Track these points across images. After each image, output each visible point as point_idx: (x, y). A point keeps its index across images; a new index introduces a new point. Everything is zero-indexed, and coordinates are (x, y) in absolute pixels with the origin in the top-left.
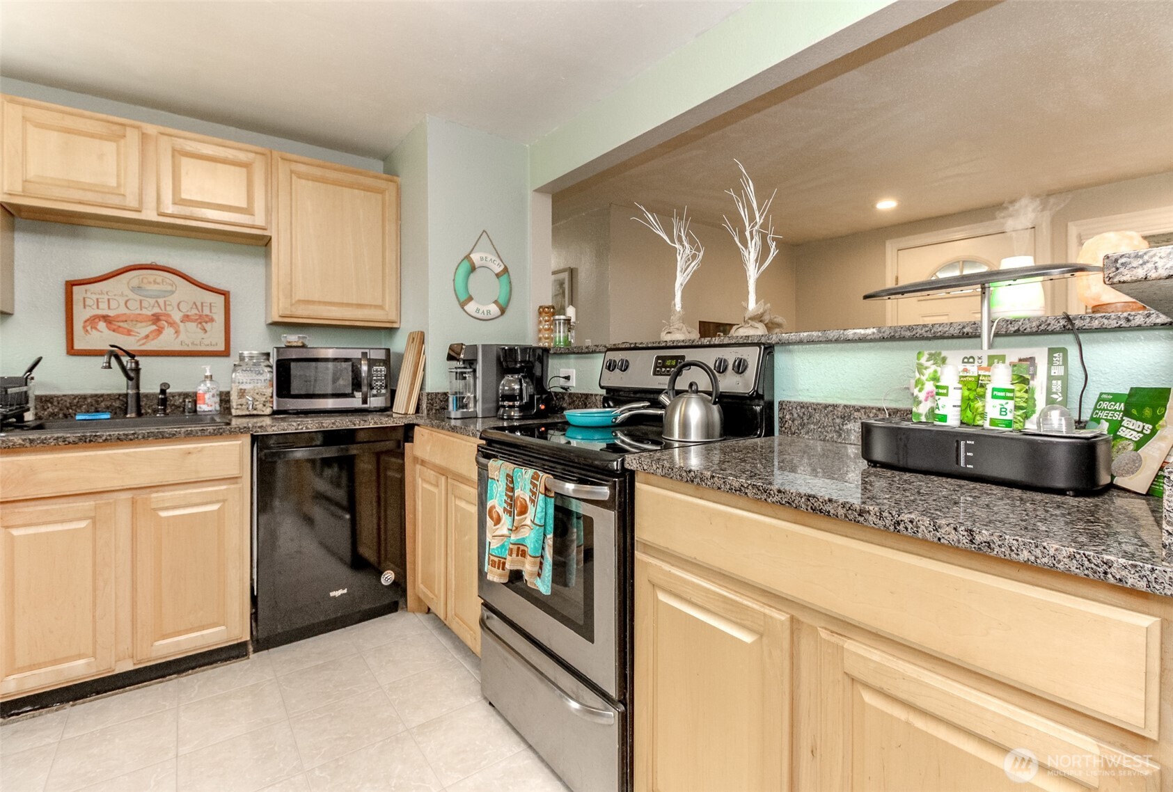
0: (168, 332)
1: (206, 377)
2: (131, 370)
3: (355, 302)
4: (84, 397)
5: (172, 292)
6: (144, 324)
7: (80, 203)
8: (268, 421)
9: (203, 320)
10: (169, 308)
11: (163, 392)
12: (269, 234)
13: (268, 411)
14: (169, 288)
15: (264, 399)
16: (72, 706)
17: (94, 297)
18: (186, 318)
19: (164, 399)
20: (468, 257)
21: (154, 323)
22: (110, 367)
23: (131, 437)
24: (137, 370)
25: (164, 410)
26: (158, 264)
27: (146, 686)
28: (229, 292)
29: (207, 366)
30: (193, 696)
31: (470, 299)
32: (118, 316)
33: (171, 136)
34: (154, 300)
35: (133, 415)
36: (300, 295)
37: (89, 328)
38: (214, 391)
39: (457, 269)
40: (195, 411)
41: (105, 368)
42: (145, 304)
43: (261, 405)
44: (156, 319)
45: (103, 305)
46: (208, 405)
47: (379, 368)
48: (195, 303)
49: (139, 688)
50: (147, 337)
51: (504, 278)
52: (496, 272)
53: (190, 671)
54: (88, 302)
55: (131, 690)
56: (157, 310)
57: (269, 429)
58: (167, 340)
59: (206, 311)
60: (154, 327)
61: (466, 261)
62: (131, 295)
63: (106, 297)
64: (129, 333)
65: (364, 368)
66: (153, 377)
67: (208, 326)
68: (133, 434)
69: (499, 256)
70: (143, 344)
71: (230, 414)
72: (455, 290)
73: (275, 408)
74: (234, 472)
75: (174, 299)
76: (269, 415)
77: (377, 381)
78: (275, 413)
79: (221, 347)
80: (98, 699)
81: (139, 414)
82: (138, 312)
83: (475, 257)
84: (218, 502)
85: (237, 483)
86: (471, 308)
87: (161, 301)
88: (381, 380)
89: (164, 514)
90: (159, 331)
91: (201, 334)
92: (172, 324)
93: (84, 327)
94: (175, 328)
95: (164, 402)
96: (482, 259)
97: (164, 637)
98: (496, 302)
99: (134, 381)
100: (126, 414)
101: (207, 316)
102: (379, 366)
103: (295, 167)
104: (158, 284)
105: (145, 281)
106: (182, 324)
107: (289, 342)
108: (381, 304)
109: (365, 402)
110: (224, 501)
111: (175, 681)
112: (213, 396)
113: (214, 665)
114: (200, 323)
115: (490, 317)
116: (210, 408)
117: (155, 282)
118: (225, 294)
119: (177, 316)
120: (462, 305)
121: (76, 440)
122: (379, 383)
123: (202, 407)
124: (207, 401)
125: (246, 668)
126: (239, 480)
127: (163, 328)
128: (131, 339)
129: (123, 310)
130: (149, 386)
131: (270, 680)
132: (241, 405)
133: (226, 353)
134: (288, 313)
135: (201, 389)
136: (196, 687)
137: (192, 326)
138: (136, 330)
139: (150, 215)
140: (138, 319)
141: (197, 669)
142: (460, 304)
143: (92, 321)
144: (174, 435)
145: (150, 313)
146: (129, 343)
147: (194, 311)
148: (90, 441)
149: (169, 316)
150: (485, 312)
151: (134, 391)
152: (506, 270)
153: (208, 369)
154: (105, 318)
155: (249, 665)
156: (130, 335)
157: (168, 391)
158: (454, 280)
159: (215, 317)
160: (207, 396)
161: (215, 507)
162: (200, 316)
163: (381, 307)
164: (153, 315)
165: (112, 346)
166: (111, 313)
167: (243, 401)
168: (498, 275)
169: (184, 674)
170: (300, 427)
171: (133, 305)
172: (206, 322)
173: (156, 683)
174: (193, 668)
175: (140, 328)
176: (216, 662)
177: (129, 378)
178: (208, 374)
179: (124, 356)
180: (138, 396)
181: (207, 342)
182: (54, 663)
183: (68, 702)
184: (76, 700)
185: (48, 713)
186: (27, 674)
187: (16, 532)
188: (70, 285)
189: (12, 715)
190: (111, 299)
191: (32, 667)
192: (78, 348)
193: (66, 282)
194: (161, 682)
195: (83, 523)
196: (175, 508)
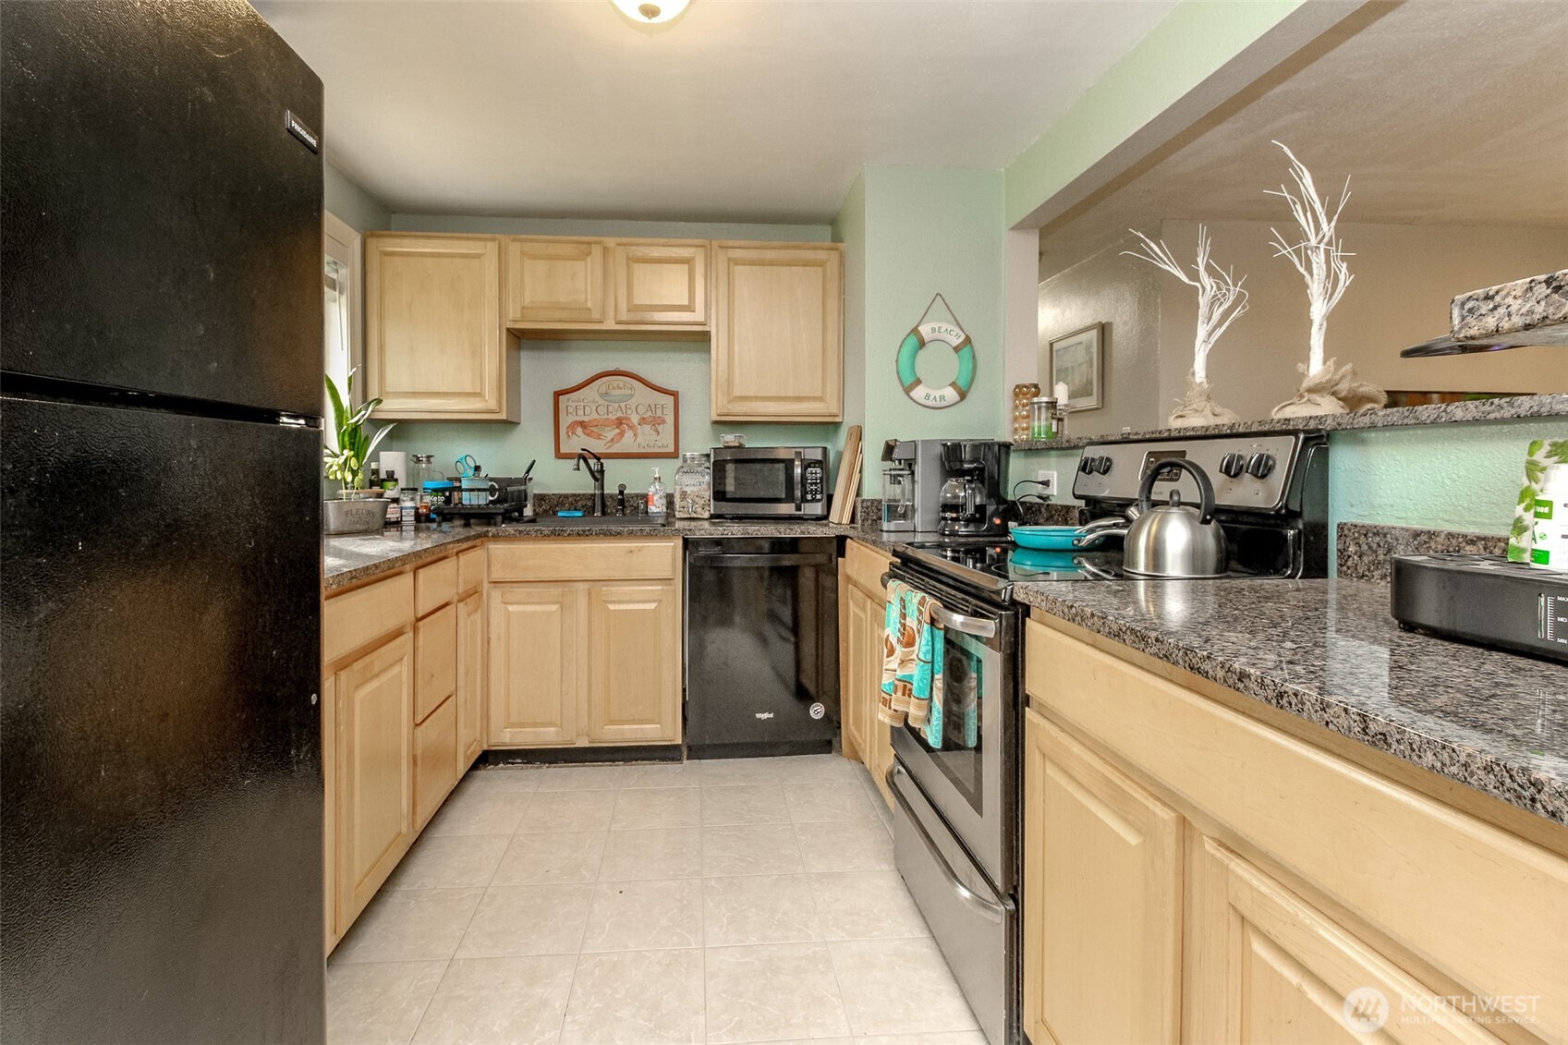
0: (629, 434)
1: (655, 479)
2: (597, 471)
3: (792, 395)
4: (567, 496)
5: (632, 396)
6: (610, 428)
7: (560, 321)
8: (706, 525)
9: (656, 422)
10: (629, 412)
11: (621, 493)
12: (708, 329)
13: (706, 515)
14: (629, 392)
15: (703, 502)
16: (549, 767)
17: (574, 405)
18: (643, 421)
19: (622, 500)
20: (915, 331)
21: (618, 427)
22: (579, 469)
23: (587, 533)
24: (602, 472)
25: (622, 510)
26: (621, 369)
27: (600, 766)
28: (677, 392)
29: (656, 468)
30: (633, 785)
31: (918, 382)
32: (590, 421)
33: (625, 245)
34: (617, 405)
35: (599, 514)
36: (738, 391)
37: (570, 433)
38: (661, 493)
39: (901, 347)
40: (647, 512)
41: (575, 469)
42: (611, 409)
43: (700, 509)
44: (619, 422)
45: (580, 411)
46: (657, 506)
47: (813, 470)
48: (649, 405)
49: (594, 766)
50: (613, 439)
51: (966, 352)
52: (954, 345)
54: (570, 410)
55: (589, 766)
56: (619, 414)
57: (697, 532)
58: (628, 443)
59: (659, 413)
60: (617, 431)
61: (912, 336)
62: (601, 401)
63: (582, 404)
64: (599, 437)
65: (798, 471)
66: (619, 476)
67: (660, 428)
68: (589, 530)
69: (958, 324)
70: (610, 447)
71: (674, 516)
72: (898, 373)
73: (712, 512)
74: (668, 574)
75: (633, 403)
76: (706, 519)
77: (811, 484)
78: (712, 517)
79: (671, 449)
80: (566, 766)
81: (604, 513)
82: (606, 416)
83: (925, 330)
84: (654, 601)
85: (670, 585)
86: (918, 393)
87: (623, 405)
88: (816, 484)
89: (611, 607)
90: (622, 434)
91: (655, 436)
92: (631, 427)
93: (567, 433)
94: (634, 431)
95: (622, 502)
96: (933, 330)
97: (612, 722)
98: (953, 385)
99: (599, 482)
100: (594, 513)
101: (659, 417)
102: (815, 467)
103: (733, 253)
104: (621, 388)
105: (611, 386)
106: (639, 427)
107: (727, 442)
108: (820, 395)
109: (798, 508)
110: (660, 601)
111: (622, 767)
112: (661, 498)
113: (653, 762)
114: (654, 424)
115: (944, 404)
116: (657, 510)
117: (618, 387)
118: (675, 394)
119: (635, 419)
120: (908, 390)
121: (549, 533)
122: (814, 487)
123: (652, 509)
124: (655, 502)
125: (678, 771)
126: (672, 582)
127: (625, 431)
128: (600, 442)
129: (594, 416)
130: (611, 488)
131: (695, 787)
132: (683, 508)
133: (675, 455)
134: (726, 411)
135: (652, 490)
136: (635, 777)
137: (647, 428)
138: (604, 434)
139: (610, 325)
140: (605, 424)
141: (640, 762)
142: (904, 390)
143: (572, 426)
144: (619, 533)
145: (614, 418)
146: (597, 446)
147: (649, 414)
148: (559, 535)
149: (629, 419)
150: (938, 399)
151: (600, 492)
152: (968, 340)
153: (657, 470)
154: (582, 424)
156: (599, 439)
157: (625, 492)
158: (897, 361)
159: (666, 417)
160: (655, 498)
161: (652, 606)
162: (654, 418)
163: (821, 399)
164: (617, 419)
165: (583, 450)
166: (586, 419)
167: (684, 503)
168: (957, 349)
169: (630, 763)
170: (726, 532)
171: (602, 410)
172: (659, 424)
173: (607, 765)
174: (636, 760)
175: (608, 432)
176: (654, 759)
177: (596, 479)
178: (657, 476)
179: (590, 458)
180: (602, 495)
181: (659, 444)
182: (536, 725)
183: (545, 763)
184: (550, 763)
185: (532, 768)
186: (518, 730)
187: (511, 608)
188: (558, 394)
189: (509, 763)
190: (586, 405)
191: (521, 725)
192: (561, 451)
193: (555, 392)
194: (611, 765)
195: (555, 607)
196: (620, 602)
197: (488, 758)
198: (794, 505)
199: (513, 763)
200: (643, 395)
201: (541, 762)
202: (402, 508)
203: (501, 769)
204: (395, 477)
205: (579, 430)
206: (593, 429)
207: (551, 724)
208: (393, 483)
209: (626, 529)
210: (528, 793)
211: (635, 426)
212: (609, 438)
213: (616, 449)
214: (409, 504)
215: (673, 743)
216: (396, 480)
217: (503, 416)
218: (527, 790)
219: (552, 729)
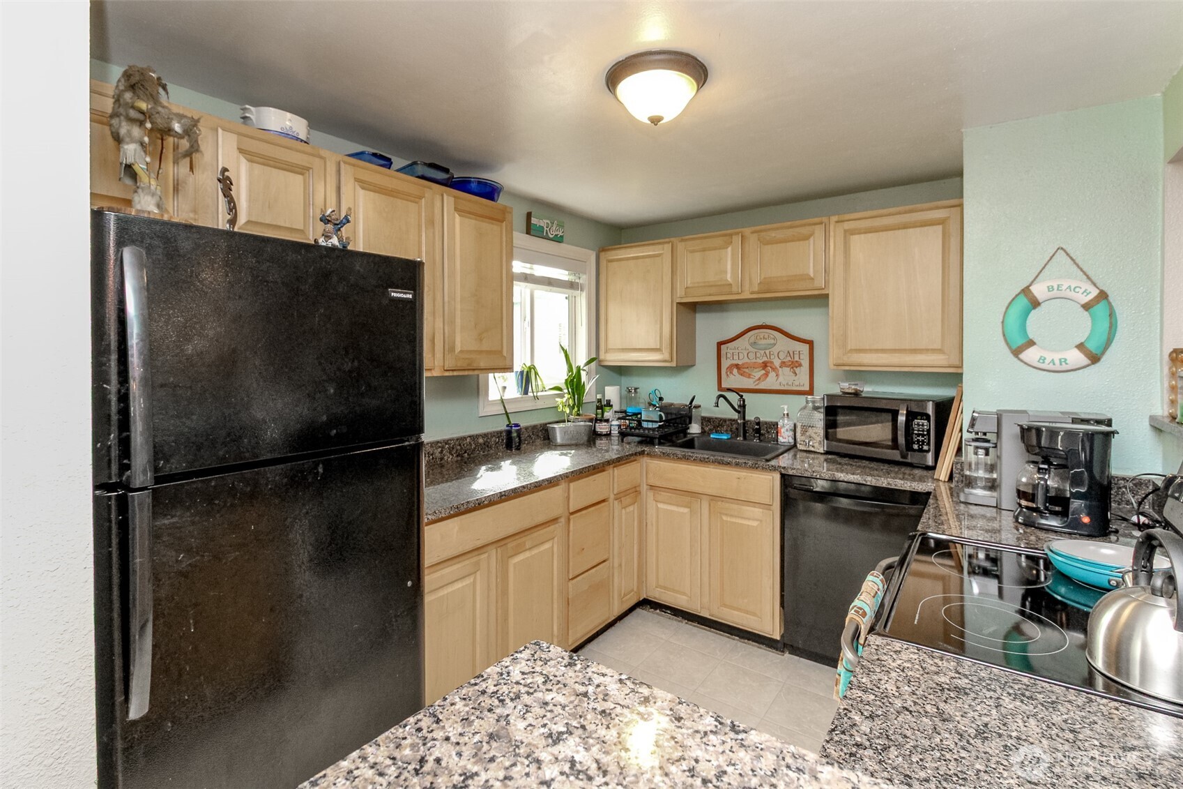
0: (772, 375)
1: (785, 413)
2: (738, 404)
3: (907, 347)
4: (725, 420)
5: (775, 344)
6: (757, 370)
7: (711, 295)
9: (794, 365)
10: (772, 357)
11: (758, 420)
12: (827, 293)
13: (821, 450)
14: (772, 341)
16: (686, 623)
17: (731, 352)
18: (783, 364)
19: (758, 426)
20: (1026, 291)
21: (763, 369)
22: (718, 406)
24: (744, 406)
25: (759, 437)
26: (767, 324)
27: (720, 635)
28: (812, 341)
30: (733, 659)
31: (1031, 343)
32: (743, 364)
33: (757, 232)
34: (762, 352)
35: (742, 438)
36: (851, 345)
37: (728, 373)
38: (788, 427)
39: (1007, 308)
40: (777, 441)
42: (758, 355)
43: (817, 444)
44: (765, 365)
45: (736, 357)
46: (785, 436)
47: (921, 422)
48: (788, 352)
49: (717, 633)
50: (759, 379)
51: (1101, 308)
52: (1083, 302)
53: (746, 641)
54: (729, 355)
55: (713, 632)
56: (765, 359)
58: (771, 382)
59: (796, 358)
60: (763, 372)
61: (1022, 297)
62: (751, 349)
63: (737, 351)
64: (749, 376)
65: (902, 419)
66: (759, 409)
67: (797, 370)
68: (707, 458)
69: (1088, 278)
70: (758, 384)
71: (797, 447)
72: (1004, 335)
73: (826, 449)
74: (767, 501)
75: (775, 350)
76: (821, 454)
77: (918, 435)
78: (826, 452)
79: (807, 388)
80: (698, 627)
81: (745, 438)
82: (754, 361)
83: (1039, 290)
84: (757, 520)
85: (771, 510)
86: (1031, 355)
87: (767, 352)
88: (923, 435)
89: (725, 518)
90: (767, 375)
91: (793, 377)
92: (774, 369)
93: (726, 373)
94: (776, 373)
95: (758, 431)
96: (1050, 289)
97: (725, 606)
98: (1081, 347)
99: (742, 413)
100: (738, 437)
101: (796, 361)
102: (921, 419)
103: (847, 226)
104: (766, 338)
105: (758, 338)
106: (780, 369)
108: (939, 347)
109: (903, 456)
110: (761, 521)
111: (736, 641)
112: (787, 430)
113: (761, 646)
114: (793, 368)
115: (1064, 367)
116: (785, 440)
117: (764, 338)
118: (810, 343)
119: (777, 363)
120: (1017, 352)
121: (682, 457)
122: (921, 438)
123: (781, 439)
124: (783, 434)
126: (772, 508)
127: (769, 372)
128: (751, 381)
129: (746, 360)
130: (751, 418)
131: (779, 682)
132: (804, 441)
133: (808, 392)
134: (840, 362)
135: (782, 422)
137: (787, 370)
138: (754, 374)
140: (754, 366)
141: (751, 642)
142: (1012, 353)
143: (730, 368)
145: (761, 361)
146: (748, 383)
147: (789, 358)
149: (772, 363)
150: (1057, 362)
151: (742, 421)
152: (1103, 295)
153: (786, 407)
154: (737, 366)
155: (778, 661)
156: (749, 377)
158: (1003, 322)
159: (802, 362)
160: (782, 430)
161: (755, 524)
162: (793, 362)
163: (940, 351)
164: (763, 363)
166: (740, 362)
167: (805, 438)
168: (1087, 307)
169: (743, 640)
171: (752, 356)
172: (797, 367)
173: (726, 636)
174: (749, 640)
175: (756, 372)
176: (762, 644)
177: (739, 412)
181: (797, 383)
182: (674, 591)
183: (685, 619)
184: (688, 620)
185: (676, 620)
186: (663, 591)
187: (661, 506)
188: (720, 344)
189: (663, 611)
190: (740, 352)
191: (665, 588)
192: (723, 386)
193: (718, 343)
194: (728, 637)
195: (686, 510)
196: (732, 516)
197: (646, 603)
198: (898, 451)
199: (665, 612)
200: (783, 344)
201: (683, 618)
202: (611, 425)
203: (657, 614)
204: (611, 403)
205: (735, 371)
206: (745, 370)
207: (684, 594)
208: (609, 408)
209: (734, 461)
210: (662, 639)
211: (776, 368)
212: (757, 378)
213: (762, 386)
214: (615, 423)
215: (772, 637)
216: (612, 406)
217: (674, 364)
218: (663, 636)
219: (684, 597)
